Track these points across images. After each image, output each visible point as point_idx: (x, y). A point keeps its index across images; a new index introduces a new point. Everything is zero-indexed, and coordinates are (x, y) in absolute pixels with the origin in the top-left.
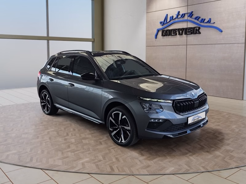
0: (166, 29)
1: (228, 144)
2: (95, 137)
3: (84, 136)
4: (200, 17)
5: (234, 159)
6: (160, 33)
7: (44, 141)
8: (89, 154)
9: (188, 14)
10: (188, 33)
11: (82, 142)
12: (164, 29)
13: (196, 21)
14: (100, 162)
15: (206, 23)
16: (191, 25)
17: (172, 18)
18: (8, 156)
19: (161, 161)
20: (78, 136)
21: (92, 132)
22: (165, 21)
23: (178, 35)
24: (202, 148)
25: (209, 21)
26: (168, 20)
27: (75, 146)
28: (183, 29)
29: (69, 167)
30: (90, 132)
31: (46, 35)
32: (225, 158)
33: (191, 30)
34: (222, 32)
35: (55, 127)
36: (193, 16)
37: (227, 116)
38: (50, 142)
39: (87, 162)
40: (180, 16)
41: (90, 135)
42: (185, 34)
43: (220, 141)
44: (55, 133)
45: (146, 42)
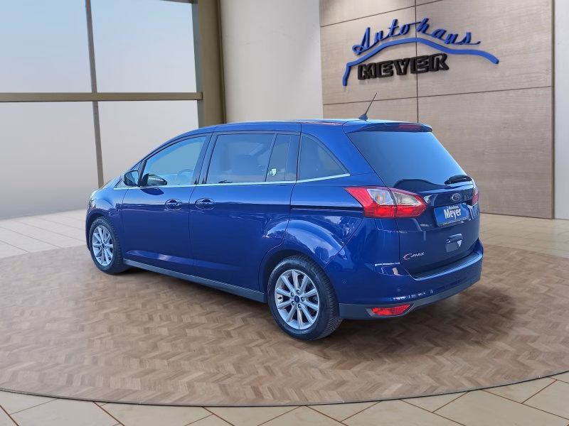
0: (367, 63)
1: (525, 324)
2: (214, 322)
3: (189, 321)
4: (445, 31)
5: (541, 358)
6: (355, 72)
7: (98, 337)
8: (202, 361)
9: (418, 26)
10: (419, 70)
11: (186, 335)
12: (364, 63)
13: (436, 41)
14: (228, 380)
15: (460, 43)
16: (425, 51)
17: (380, 36)
18: (15, 374)
19: (370, 370)
20: (176, 320)
21: (208, 309)
22: (365, 45)
23: (396, 76)
24: (464, 336)
25: (467, 40)
26: (372, 42)
27: (169, 344)
28: (406, 62)
29: (159, 394)
30: (204, 311)
31: (89, 90)
32: (518, 356)
33: (427, 63)
34: (497, 62)
35: (121, 302)
36: (429, 28)
37: (519, 258)
38: (110, 337)
39: (199, 380)
40: (399, 31)
41: (204, 317)
42: (412, 72)
43: (505, 317)
44: (123, 316)
45: (323, 94)
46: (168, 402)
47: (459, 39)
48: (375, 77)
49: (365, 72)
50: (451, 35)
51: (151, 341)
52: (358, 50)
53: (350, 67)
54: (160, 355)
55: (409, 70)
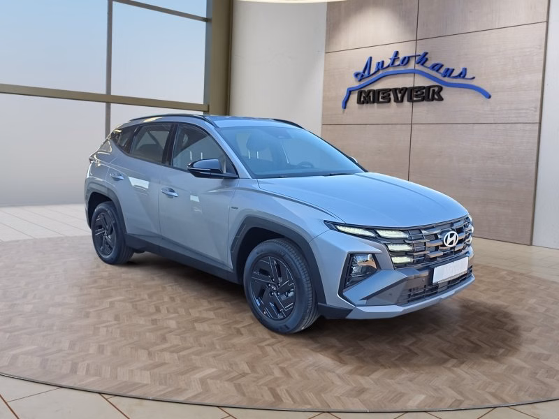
0: (367, 89)
1: (533, 341)
2: (223, 318)
3: (197, 315)
4: (442, 66)
6: (354, 97)
9: (417, 58)
10: (415, 99)
11: (194, 328)
12: (363, 89)
13: (434, 73)
14: (243, 379)
17: (381, 65)
19: (389, 378)
20: (184, 314)
21: (216, 305)
22: (366, 73)
23: (393, 103)
24: (476, 349)
27: (178, 337)
28: (404, 90)
30: (211, 306)
32: (536, 373)
33: (423, 93)
34: (490, 97)
35: (127, 291)
36: (428, 62)
38: (117, 326)
39: (212, 377)
40: (399, 62)
41: (212, 313)
42: (408, 101)
44: (129, 306)
45: (323, 115)
46: (181, 399)
47: (455, 73)
48: (374, 102)
49: (364, 97)
50: (448, 69)
51: (159, 333)
52: (359, 76)
53: (350, 92)
54: (170, 348)
55: (406, 98)
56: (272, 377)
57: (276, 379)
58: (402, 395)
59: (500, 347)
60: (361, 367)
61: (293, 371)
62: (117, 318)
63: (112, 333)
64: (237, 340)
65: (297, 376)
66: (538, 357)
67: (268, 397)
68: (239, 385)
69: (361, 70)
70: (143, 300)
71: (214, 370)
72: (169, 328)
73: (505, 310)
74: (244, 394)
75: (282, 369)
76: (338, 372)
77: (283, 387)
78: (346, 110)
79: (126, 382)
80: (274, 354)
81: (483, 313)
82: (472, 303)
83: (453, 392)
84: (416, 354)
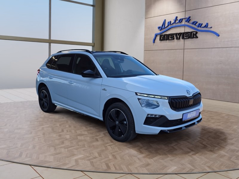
46: (65, 168)
47: (203, 26)
48: (167, 40)
49: (163, 38)
50: (200, 24)
51: (61, 140)
52: (160, 29)
53: (156, 36)
54: (64, 146)
55: (181, 37)
56: (108, 159)
57: (110, 160)
58: (166, 167)
59: (216, 147)
60: (149, 155)
61: (118, 157)
62: (44, 134)
63: (40, 140)
64: (95, 144)
65: (119, 159)
66: (233, 151)
67: (104, 167)
68: (92, 162)
69: (161, 25)
70: (57, 126)
71: (82, 156)
72: (66, 138)
73: (222, 131)
74: (94, 166)
75: (113, 156)
76: (138, 157)
77: (112, 163)
78: (155, 44)
79: (42, 160)
80: (111, 149)
81: (211, 132)
82: (207, 128)
83: (190, 166)
84: (176, 149)
